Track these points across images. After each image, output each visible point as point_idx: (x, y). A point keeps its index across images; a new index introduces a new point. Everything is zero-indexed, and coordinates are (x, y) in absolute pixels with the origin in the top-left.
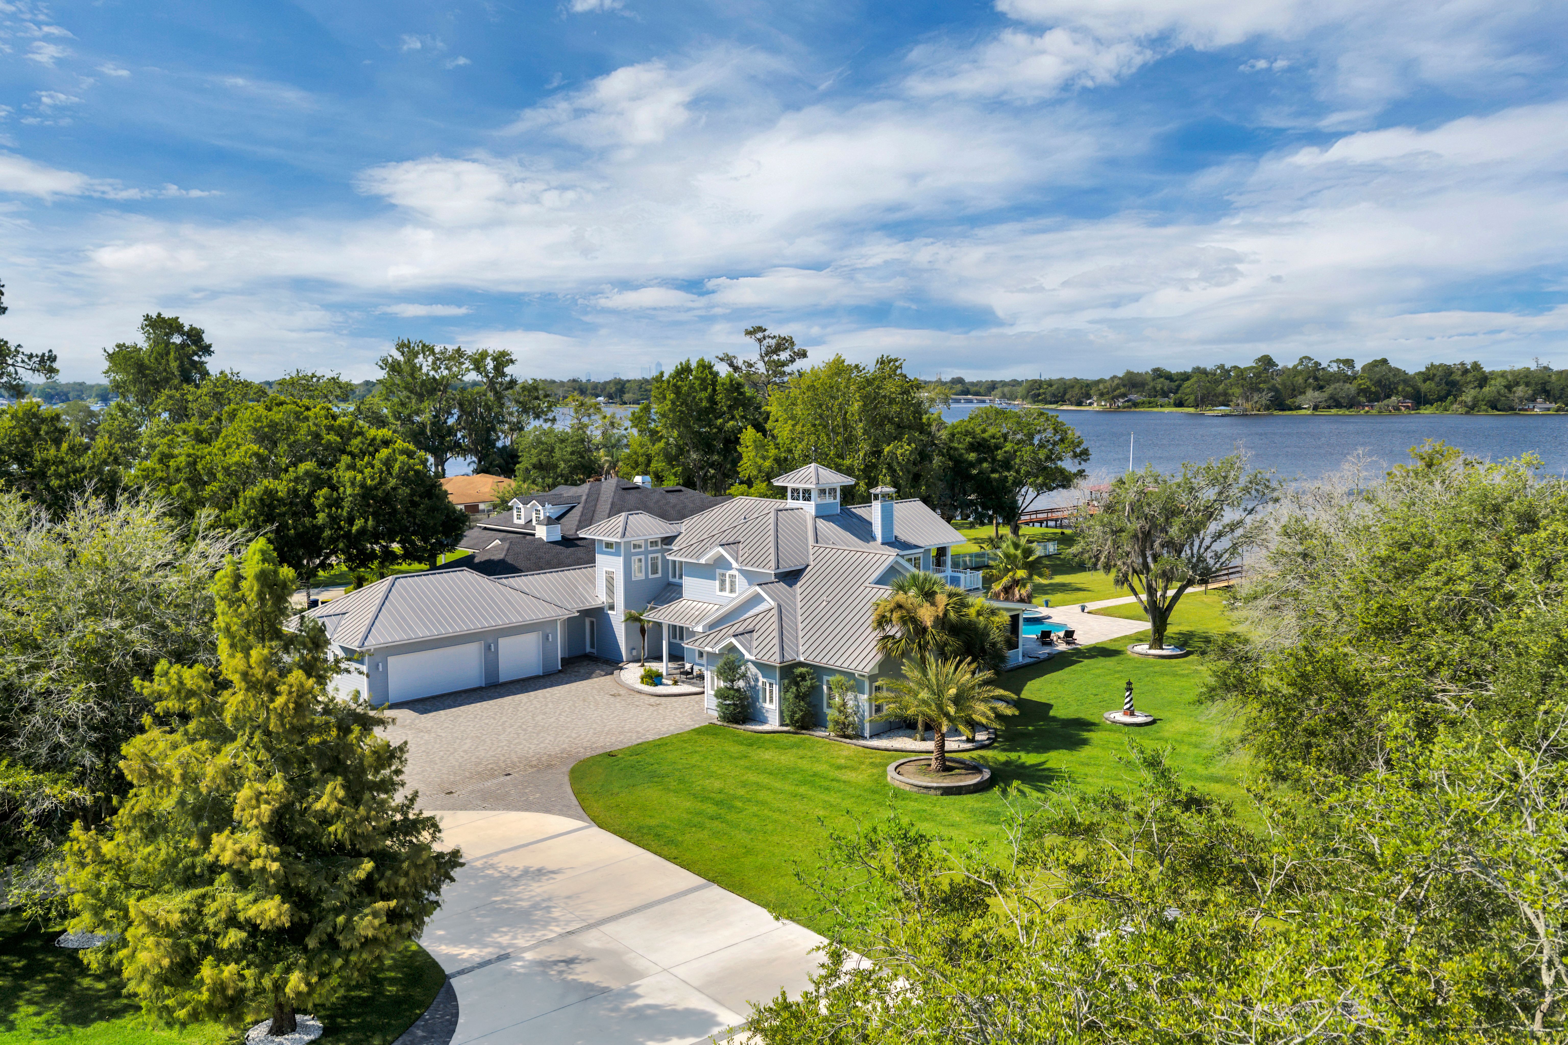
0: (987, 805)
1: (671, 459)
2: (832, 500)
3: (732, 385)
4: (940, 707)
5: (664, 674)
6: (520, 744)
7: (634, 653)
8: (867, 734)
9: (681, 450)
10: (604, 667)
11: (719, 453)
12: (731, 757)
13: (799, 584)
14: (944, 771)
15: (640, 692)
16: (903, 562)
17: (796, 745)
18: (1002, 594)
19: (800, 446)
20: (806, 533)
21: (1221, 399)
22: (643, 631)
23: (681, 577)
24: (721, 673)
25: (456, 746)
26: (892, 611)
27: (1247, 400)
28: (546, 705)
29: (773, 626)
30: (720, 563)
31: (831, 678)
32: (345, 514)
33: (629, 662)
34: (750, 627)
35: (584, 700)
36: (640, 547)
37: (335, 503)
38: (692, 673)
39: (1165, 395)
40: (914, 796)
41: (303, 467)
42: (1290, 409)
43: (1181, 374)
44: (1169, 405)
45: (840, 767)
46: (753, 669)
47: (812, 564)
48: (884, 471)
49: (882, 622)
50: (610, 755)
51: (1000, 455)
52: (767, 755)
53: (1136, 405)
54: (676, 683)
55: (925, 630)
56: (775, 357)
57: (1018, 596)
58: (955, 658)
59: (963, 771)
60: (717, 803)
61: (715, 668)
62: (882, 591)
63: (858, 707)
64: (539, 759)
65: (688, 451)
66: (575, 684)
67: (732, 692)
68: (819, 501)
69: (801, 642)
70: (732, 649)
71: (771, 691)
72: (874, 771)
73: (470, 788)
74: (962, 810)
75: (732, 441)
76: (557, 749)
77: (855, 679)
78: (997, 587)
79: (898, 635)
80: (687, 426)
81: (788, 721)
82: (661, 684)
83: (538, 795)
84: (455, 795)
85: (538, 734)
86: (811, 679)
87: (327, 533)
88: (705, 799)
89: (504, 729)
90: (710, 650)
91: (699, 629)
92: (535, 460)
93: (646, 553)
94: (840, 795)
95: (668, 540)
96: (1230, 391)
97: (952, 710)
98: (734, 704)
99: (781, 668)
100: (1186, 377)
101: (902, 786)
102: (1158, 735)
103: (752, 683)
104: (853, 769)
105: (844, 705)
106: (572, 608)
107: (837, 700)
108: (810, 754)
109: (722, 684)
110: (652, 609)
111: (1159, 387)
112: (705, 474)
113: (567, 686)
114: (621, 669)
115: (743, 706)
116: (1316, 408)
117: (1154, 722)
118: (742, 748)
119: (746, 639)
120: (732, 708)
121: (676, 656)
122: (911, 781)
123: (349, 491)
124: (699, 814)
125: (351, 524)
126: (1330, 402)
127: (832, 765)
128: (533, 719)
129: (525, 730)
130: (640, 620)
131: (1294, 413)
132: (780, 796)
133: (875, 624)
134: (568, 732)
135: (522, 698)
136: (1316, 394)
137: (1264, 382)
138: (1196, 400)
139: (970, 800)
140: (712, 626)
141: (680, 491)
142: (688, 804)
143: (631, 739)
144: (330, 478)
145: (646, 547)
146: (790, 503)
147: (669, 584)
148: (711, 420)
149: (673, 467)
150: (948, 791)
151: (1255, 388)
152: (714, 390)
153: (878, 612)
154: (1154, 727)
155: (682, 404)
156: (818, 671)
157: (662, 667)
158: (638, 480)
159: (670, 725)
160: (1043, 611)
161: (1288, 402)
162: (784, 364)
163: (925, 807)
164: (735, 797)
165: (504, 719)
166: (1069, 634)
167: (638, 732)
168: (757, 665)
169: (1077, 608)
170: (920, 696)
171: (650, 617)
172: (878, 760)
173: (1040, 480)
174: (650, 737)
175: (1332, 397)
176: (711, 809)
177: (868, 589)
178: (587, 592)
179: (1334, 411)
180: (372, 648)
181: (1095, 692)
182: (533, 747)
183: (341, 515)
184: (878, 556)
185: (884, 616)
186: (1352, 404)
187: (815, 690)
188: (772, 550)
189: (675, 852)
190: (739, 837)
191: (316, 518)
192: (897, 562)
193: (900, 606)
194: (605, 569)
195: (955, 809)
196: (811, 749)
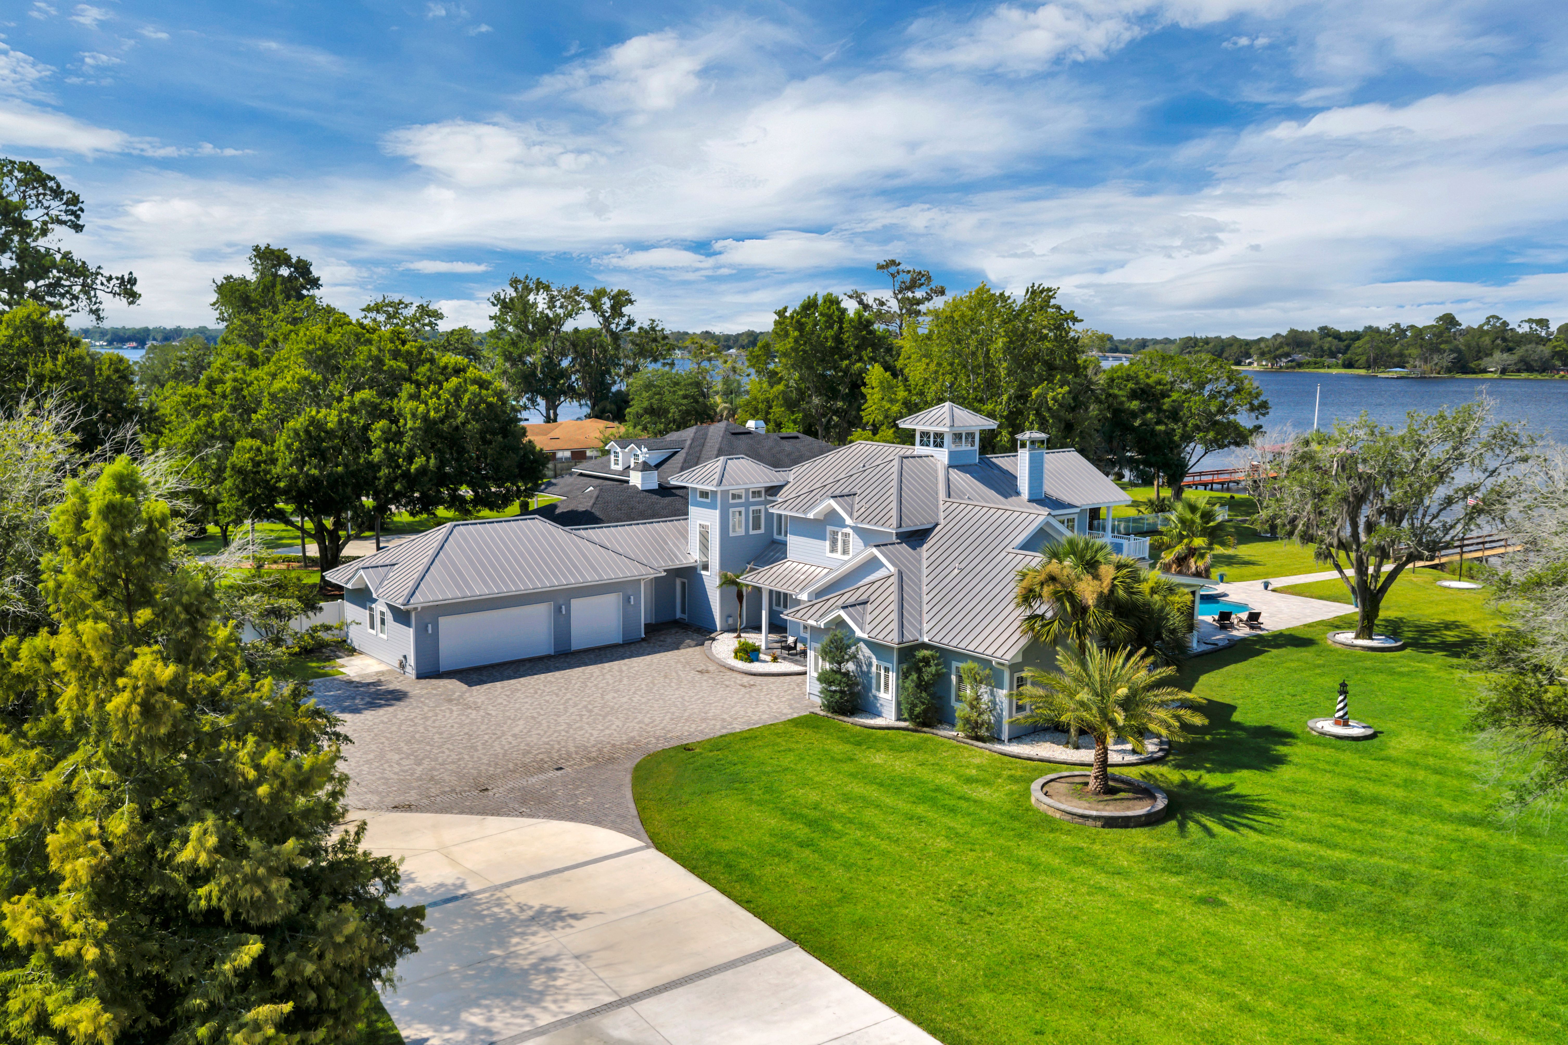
0: (1164, 844)
1: (791, 405)
2: (969, 448)
3: (860, 323)
4: (1104, 713)
5: (763, 647)
6: (581, 728)
7: (730, 621)
8: (1005, 736)
9: (801, 393)
10: (695, 636)
11: (843, 399)
12: (833, 758)
13: (925, 547)
14: (1105, 793)
15: (732, 669)
16: (1055, 523)
17: (915, 747)
18: (1174, 566)
19: (934, 388)
20: (936, 485)
21: (1396, 360)
22: (740, 596)
23: (786, 535)
24: (825, 653)
25: (505, 728)
26: (1042, 584)
27: (1426, 362)
28: (621, 681)
29: (892, 598)
30: (832, 518)
31: (962, 665)
32: (404, 450)
33: (724, 631)
34: (864, 597)
35: (666, 677)
36: (740, 497)
37: (396, 437)
38: (795, 648)
39: (1333, 355)
40: (1066, 827)
41: (359, 396)
42: (1474, 373)
43: (1351, 333)
44: (1337, 366)
45: (969, 780)
46: (865, 652)
47: (942, 522)
48: (1032, 417)
49: (1028, 597)
50: (687, 748)
51: (1167, 404)
52: (879, 758)
53: (1300, 365)
54: (775, 659)
55: (1084, 610)
56: (910, 295)
57: (1194, 569)
58: (1125, 648)
59: (1130, 795)
60: (811, 823)
61: (818, 646)
62: (1029, 558)
63: (994, 703)
64: (600, 750)
65: (810, 396)
66: (658, 656)
67: (838, 677)
68: (954, 448)
69: (926, 618)
70: (840, 623)
71: (887, 677)
72: (1014, 788)
73: (511, 784)
74: (1131, 851)
75: (857, 385)
76: (624, 738)
77: (992, 668)
78: (1168, 557)
79: (1049, 614)
80: (810, 368)
81: (906, 716)
82: (758, 660)
83: (590, 799)
84: (490, 793)
85: (604, 717)
86: (937, 665)
87: (384, 471)
88: (795, 817)
89: (566, 710)
90: (814, 623)
91: (804, 597)
92: (646, 404)
93: (747, 505)
94: (969, 820)
95: (773, 490)
96: (1407, 352)
97: (1120, 718)
98: (842, 692)
99: (899, 649)
100: (1356, 336)
101: (1050, 812)
102: (1383, 754)
103: (865, 668)
104: (987, 783)
105: (978, 698)
106: (659, 566)
107: (968, 692)
108: (932, 760)
109: (828, 666)
110: (752, 570)
111: (1326, 346)
112: (829, 421)
113: (648, 658)
114: (714, 639)
115: (852, 694)
116: (1504, 371)
117: (1374, 736)
118: (848, 747)
119: (858, 612)
120: (837, 696)
121: (778, 627)
122: (1063, 807)
123: (410, 424)
124: (786, 837)
125: (411, 462)
126: (1520, 365)
127: (958, 778)
128: (603, 698)
129: (590, 711)
130: (737, 584)
131: (1479, 376)
132: (891, 818)
133: (1019, 600)
134: (640, 717)
135: (593, 670)
136: (1505, 356)
137: (1446, 342)
138: (1367, 361)
139: (1140, 837)
140: (819, 594)
141: (797, 438)
142: (773, 822)
143: (714, 729)
144: (391, 409)
145: (747, 498)
146: (919, 449)
147: (774, 542)
148: (835, 361)
149: (793, 413)
150: (1110, 823)
151: (1435, 349)
152: (841, 328)
153: (1025, 583)
154: (1375, 741)
155: (805, 343)
156: (945, 655)
157: (760, 639)
158: (751, 424)
159: (764, 712)
160: (1220, 588)
161: (1472, 365)
162: (919, 302)
163: (1082, 844)
164: (833, 816)
165: (569, 696)
166: (1254, 617)
167: (724, 720)
168: (870, 644)
169: (1258, 584)
170: (1078, 697)
171: (748, 579)
172: (1019, 773)
173: (1211, 435)
174: (738, 727)
175: (1522, 360)
176: (801, 831)
177: (1011, 556)
178: (678, 548)
179: (1524, 375)
180: (419, 606)
181: (1292, 692)
182: (595, 733)
183: (400, 451)
184: (1024, 515)
185: (1031, 591)
186: (1545, 367)
187: (942, 678)
188: (894, 505)
189: (749, 892)
190: (835, 875)
191: (371, 454)
192: (1048, 524)
193: (1052, 579)
194: (699, 522)
195: (1121, 849)
196: (934, 752)
